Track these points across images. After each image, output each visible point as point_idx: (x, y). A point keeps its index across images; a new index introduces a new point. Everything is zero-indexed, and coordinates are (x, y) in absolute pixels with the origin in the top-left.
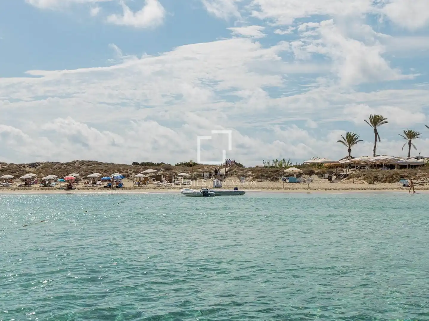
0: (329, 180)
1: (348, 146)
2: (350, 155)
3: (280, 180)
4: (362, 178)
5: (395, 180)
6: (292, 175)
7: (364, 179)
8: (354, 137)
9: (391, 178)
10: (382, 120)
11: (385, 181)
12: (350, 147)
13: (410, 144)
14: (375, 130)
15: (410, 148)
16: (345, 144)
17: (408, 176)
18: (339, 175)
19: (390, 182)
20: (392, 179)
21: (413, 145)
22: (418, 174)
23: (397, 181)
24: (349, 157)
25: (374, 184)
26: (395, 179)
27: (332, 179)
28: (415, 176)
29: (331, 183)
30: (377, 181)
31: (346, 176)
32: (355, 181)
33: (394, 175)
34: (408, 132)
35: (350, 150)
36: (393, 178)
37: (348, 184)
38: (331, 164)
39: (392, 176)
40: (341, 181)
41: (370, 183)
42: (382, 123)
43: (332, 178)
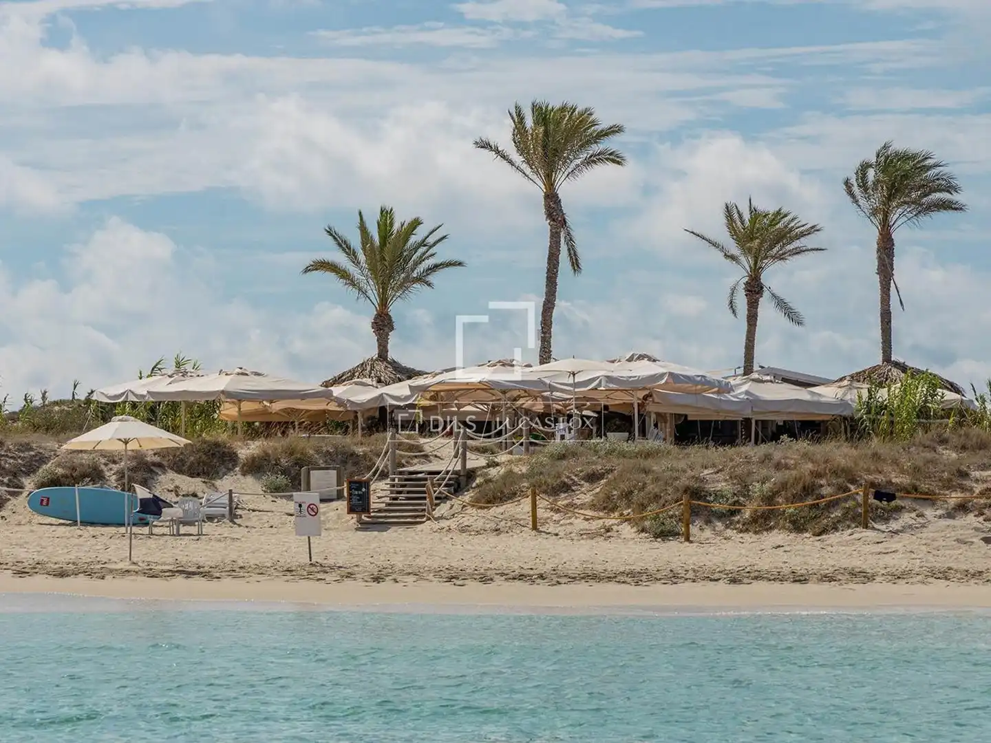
0: (351, 510)
1: (373, 293)
2: (383, 355)
3: (9, 505)
4: (587, 498)
5: (837, 513)
6: (95, 475)
7: (606, 505)
8: (413, 239)
9: (809, 502)
10: (588, 143)
11: (762, 522)
12: (384, 303)
13: (754, 289)
14: (552, 200)
15: (752, 319)
16: (352, 282)
17: (916, 489)
18: (412, 478)
19: (798, 526)
20: (815, 506)
21: (773, 295)
22: (976, 474)
23: (853, 519)
24: (380, 366)
25: (687, 539)
26: (832, 505)
27: (373, 506)
28: (963, 489)
29: (364, 526)
30: (708, 522)
31: (460, 482)
32: (545, 522)
33: (823, 482)
34: (747, 216)
35: (383, 324)
36: (823, 502)
37: (493, 539)
38: (277, 406)
39: (809, 490)
40: (437, 513)
41: (664, 534)
42: (590, 161)
43: (373, 498)
